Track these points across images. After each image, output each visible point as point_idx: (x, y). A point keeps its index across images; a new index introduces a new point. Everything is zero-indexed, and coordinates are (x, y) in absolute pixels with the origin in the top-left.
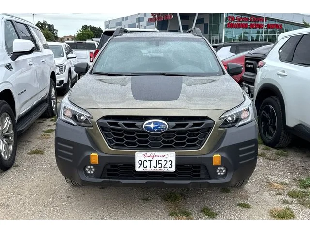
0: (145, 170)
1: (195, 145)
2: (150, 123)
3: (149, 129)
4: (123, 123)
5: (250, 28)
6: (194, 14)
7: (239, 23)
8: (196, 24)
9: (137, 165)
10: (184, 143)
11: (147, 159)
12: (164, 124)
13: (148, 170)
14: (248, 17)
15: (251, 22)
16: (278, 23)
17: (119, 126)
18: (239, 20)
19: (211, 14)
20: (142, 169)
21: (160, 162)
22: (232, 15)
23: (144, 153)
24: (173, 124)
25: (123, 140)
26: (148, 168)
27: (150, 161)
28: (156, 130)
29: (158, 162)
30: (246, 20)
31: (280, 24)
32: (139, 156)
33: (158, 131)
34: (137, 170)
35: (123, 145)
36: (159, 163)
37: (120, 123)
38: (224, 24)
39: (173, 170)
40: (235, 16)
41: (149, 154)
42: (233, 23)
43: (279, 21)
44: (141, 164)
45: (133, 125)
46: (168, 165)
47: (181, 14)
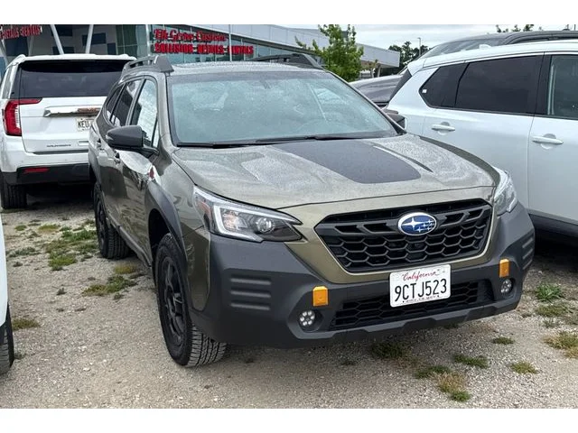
0: (406, 303)
1: (471, 249)
2: (409, 220)
3: (409, 229)
4: (365, 226)
5: (197, 53)
6: (87, 26)
7: (176, 43)
8: (92, 44)
9: (393, 296)
10: (458, 247)
11: (409, 282)
12: (431, 219)
13: (411, 301)
14: (192, 32)
15: (197, 41)
16: (246, 45)
17: (358, 231)
18: (176, 38)
19: (118, 27)
20: (401, 302)
21: (428, 284)
22: (160, 27)
23: (404, 273)
24: (443, 216)
25: (364, 256)
26: (410, 298)
27: (413, 285)
28: (419, 230)
29: (425, 285)
30: (189, 38)
31: (250, 45)
32: (397, 278)
33: (422, 232)
34: (394, 304)
35: (364, 265)
36: (427, 287)
37: (360, 225)
38: (149, 44)
39: (447, 295)
40: (168, 30)
41: (411, 273)
42: (165, 42)
43: (246, 40)
44: (400, 293)
45: (383, 227)
46: (441, 288)
47: (58, 27)
